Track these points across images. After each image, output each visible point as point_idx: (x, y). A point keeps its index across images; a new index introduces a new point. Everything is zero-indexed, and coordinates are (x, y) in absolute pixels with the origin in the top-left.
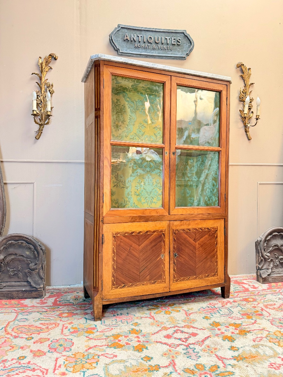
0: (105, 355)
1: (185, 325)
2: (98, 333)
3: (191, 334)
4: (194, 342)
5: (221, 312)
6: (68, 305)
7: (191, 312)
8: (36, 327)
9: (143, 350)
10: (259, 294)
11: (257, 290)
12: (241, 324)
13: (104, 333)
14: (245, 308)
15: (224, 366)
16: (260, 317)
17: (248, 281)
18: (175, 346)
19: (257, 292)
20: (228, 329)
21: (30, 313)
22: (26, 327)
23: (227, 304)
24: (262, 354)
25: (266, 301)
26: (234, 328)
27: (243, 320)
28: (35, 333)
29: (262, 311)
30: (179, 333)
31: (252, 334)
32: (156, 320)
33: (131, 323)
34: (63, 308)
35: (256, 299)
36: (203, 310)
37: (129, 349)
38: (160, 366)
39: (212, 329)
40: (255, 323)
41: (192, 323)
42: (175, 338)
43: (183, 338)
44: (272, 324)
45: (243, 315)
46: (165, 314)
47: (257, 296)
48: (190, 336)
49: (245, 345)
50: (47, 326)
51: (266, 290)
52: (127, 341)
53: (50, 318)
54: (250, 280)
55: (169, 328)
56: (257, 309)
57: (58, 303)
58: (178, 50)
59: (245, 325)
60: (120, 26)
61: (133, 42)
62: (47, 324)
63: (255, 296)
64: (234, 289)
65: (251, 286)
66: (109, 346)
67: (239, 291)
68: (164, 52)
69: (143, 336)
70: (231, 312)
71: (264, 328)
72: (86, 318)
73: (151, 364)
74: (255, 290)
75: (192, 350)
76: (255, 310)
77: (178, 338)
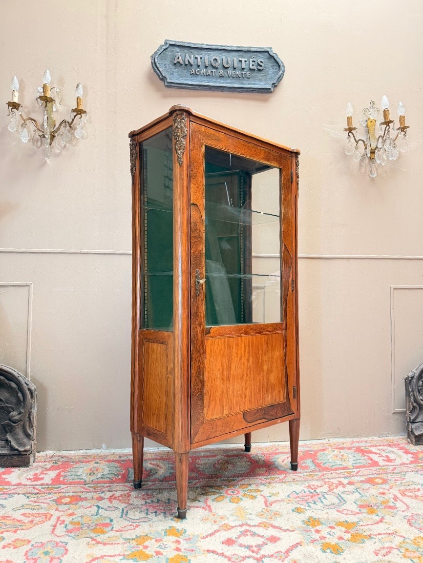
1: (260, 522)
2: (112, 534)
3: (267, 539)
4: (270, 554)
5: (324, 501)
6: (75, 483)
7: (275, 499)
8: (14, 519)
10: (395, 471)
11: (392, 464)
12: (357, 522)
13: (123, 532)
14: (368, 495)
16: (391, 510)
17: (379, 450)
18: (237, 559)
19: (391, 468)
20: (333, 531)
21: (11, 495)
23: (337, 487)
25: (403, 484)
26: (344, 529)
27: (360, 516)
28: (9, 529)
29: (396, 500)
30: (249, 536)
31: (374, 540)
32: (213, 512)
33: (171, 517)
34: (66, 488)
35: (389, 480)
36: (295, 496)
39: (306, 531)
40: (381, 522)
41: (273, 519)
42: (241, 545)
43: (254, 546)
44: (410, 525)
45: (361, 506)
46: (230, 502)
48: (267, 541)
50: (31, 519)
51: (407, 464)
52: (158, 549)
53: (42, 505)
54: (383, 447)
55: (233, 527)
56: (387, 497)
57: (61, 479)
58: (260, 77)
59: (364, 524)
60: (168, 42)
61: (189, 67)
62: (33, 515)
63: (387, 474)
64: (353, 462)
65: (384, 457)
66: (125, 557)
67: (362, 464)
68: (237, 81)
69: (186, 540)
70: (343, 501)
71: (396, 532)
72: (98, 507)
74: (389, 464)
76: (384, 499)
77: (246, 544)
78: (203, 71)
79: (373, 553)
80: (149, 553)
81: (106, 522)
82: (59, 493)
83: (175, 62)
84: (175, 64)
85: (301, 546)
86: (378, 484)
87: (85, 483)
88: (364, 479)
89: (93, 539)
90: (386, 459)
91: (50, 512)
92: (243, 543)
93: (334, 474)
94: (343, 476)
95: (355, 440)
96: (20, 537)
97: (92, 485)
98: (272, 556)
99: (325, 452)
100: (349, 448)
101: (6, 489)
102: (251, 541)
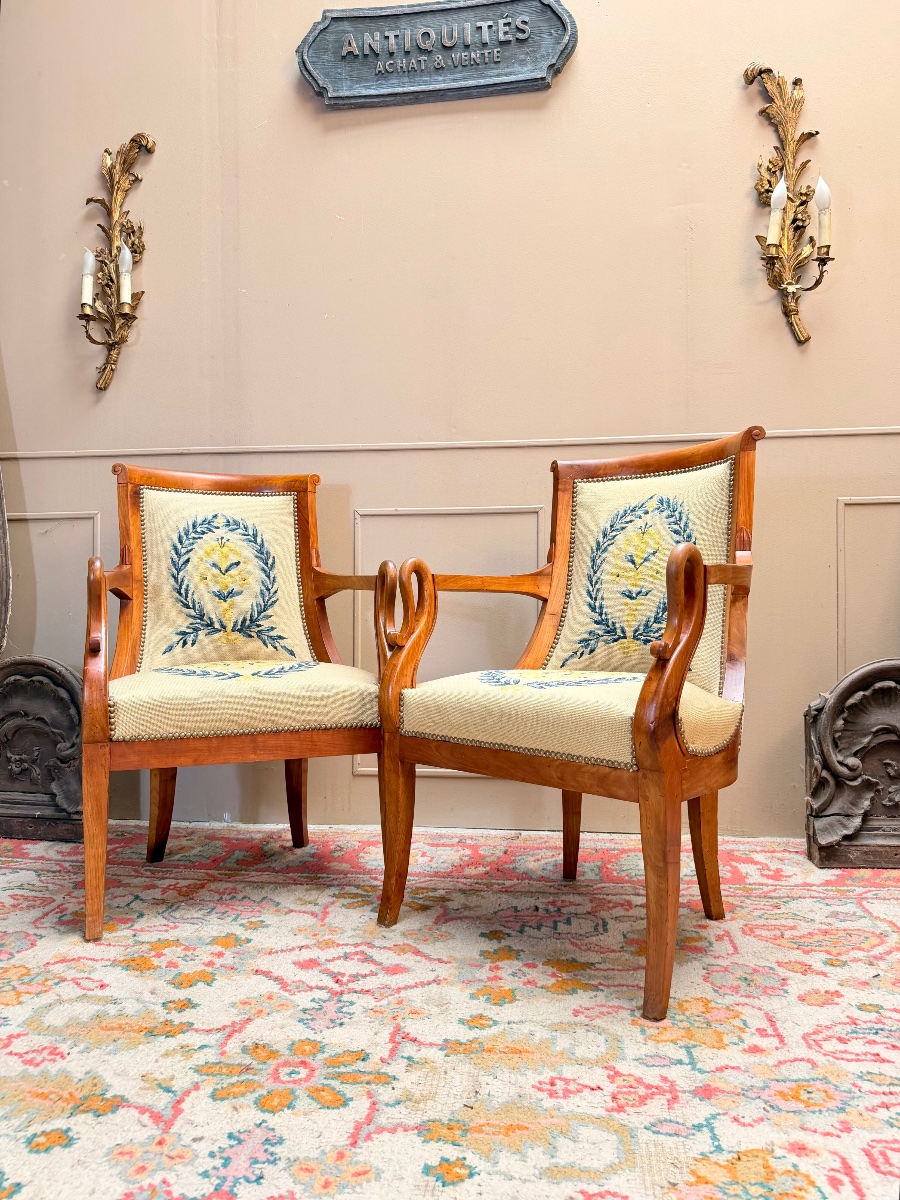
0: (79, 981)
1: (399, 942)
2: (125, 933)
3: (385, 969)
4: (366, 988)
5: (562, 927)
7: (466, 913)
9: (196, 985)
10: (773, 894)
11: (777, 883)
12: (592, 964)
15: (386, 1057)
16: (690, 954)
18: (297, 987)
19: (766, 889)
21: (14, 870)
23: (610, 908)
24: (558, 1049)
26: (555, 970)
27: (612, 955)
29: (719, 938)
30: (355, 960)
31: (595, 993)
32: (326, 921)
33: (243, 922)
35: (742, 907)
36: (511, 912)
37: (160, 978)
38: (195, 1026)
39: (472, 965)
41: (430, 940)
42: (325, 971)
43: (347, 975)
44: (706, 979)
45: (632, 942)
48: (380, 971)
49: (530, 1017)
50: (20, 902)
51: (813, 885)
52: (178, 960)
53: (52, 887)
54: (787, 855)
55: (338, 945)
56: (703, 933)
57: (110, 857)
58: (522, 56)
60: (328, 14)
61: (371, 58)
62: (26, 898)
63: (747, 897)
65: (770, 870)
66: (115, 963)
68: (473, 73)
69: (237, 953)
70: (603, 932)
72: (137, 897)
73: (177, 1018)
74: (770, 882)
75: (340, 1005)
76: (694, 935)
77: (336, 971)
78: (401, 62)
79: (571, 1012)
80: (156, 964)
81: (131, 917)
83: (344, 54)
84: (343, 57)
85: (438, 984)
90: (771, 873)
91: (54, 897)
92: (333, 969)
93: (629, 888)
95: (733, 839)
101: (17, 862)
102: (349, 968)
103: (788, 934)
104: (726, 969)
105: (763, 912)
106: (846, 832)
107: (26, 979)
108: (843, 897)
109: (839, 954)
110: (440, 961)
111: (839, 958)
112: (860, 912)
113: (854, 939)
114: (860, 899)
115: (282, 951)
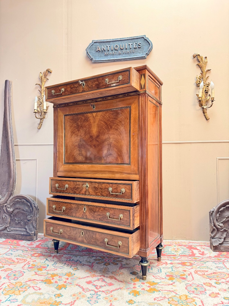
0: (34, 287)
2: (44, 271)
6: (44, 248)
8: (12, 260)
9: (62, 289)
10: (202, 260)
12: (158, 283)
13: (48, 271)
14: (176, 270)
16: (182, 280)
17: (202, 248)
18: (87, 290)
19: (201, 258)
21: (17, 250)
22: (6, 259)
23: (162, 265)
25: (201, 268)
26: (148, 285)
27: (163, 280)
28: (8, 264)
29: (189, 275)
30: (101, 281)
31: (159, 293)
32: (93, 268)
33: (73, 268)
34: (39, 250)
37: (53, 286)
38: (62, 303)
39: (129, 283)
40: (172, 284)
41: (118, 275)
43: (99, 286)
44: (186, 288)
45: (168, 276)
46: (104, 265)
47: (198, 262)
48: (107, 285)
49: (143, 301)
51: (212, 257)
52: (57, 280)
53: (26, 256)
55: (96, 276)
56: (185, 273)
57: (40, 246)
58: (140, 51)
59: (161, 284)
60: (93, 41)
61: (104, 52)
62: (20, 259)
63: (196, 261)
64: (181, 253)
65: (201, 252)
66: (42, 281)
67: (185, 255)
68: (128, 55)
69: (72, 278)
70: (160, 272)
71: (175, 291)
72: (47, 259)
73: (58, 300)
74: (201, 256)
75: (97, 296)
76: (183, 274)
77: (96, 284)
78: (111, 52)
79: (153, 299)
80: (52, 282)
81: (46, 266)
82: (36, 251)
83: (97, 50)
84: (97, 51)
85: (121, 289)
86: (187, 265)
87: (48, 248)
88: (180, 262)
89: (35, 272)
90: (201, 253)
91: (27, 259)
92: (95, 284)
93: (166, 258)
94: (170, 259)
95: (192, 241)
96: (9, 268)
97: (50, 250)
98: (103, 291)
99: (171, 246)
100: (185, 246)
101: (18, 247)
102: (99, 283)
103: (206, 273)
104: (191, 285)
105: (199, 266)
106: (220, 243)
107: (21, 286)
108: (219, 261)
109: (219, 280)
110: (121, 281)
111: (219, 281)
112: (224, 267)
113: (222, 276)
114: (224, 262)
115: (83, 278)
